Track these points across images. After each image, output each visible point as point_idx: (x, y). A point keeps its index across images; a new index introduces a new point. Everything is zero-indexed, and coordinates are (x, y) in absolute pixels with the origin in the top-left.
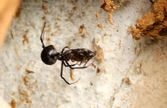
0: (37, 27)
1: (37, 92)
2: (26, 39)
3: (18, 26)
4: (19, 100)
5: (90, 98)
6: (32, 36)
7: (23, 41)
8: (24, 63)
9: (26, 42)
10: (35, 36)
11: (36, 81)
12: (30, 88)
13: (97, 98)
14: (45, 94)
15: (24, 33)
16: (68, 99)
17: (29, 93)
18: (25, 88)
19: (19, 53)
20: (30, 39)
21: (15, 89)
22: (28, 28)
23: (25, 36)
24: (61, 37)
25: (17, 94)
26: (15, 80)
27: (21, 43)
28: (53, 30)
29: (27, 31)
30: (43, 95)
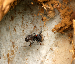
0: (19, 26)
1: (18, 51)
2: (15, 30)
3: (12, 24)
4: (11, 54)
5: (37, 55)
6: (17, 29)
7: (14, 31)
8: (13, 39)
9: (15, 31)
10: (18, 29)
11: (18, 47)
12: (15, 49)
13: (40, 55)
14: (21, 52)
15: (14, 27)
16: (29, 55)
17: (15, 51)
18: (13, 49)
19: (12, 35)
21: (9, 49)
22: (16, 25)
23: (14, 29)
25: (10, 51)
26: (10, 46)
27: (13, 31)
29: (15, 27)
30: (20, 52)
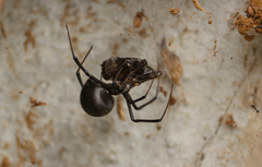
0: (51, 16)
1: (52, 144)
2: (30, 39)
3: (16, 13)
4: (18, 159)
5: (156, 156)
6: (42, 33)
7: (26, 44)
8: (27, 86)
9: (30, 46)
10: (47, 33)
11: (51, 122)
12: (38, 134)
13: (170, 155)
14: (68, 146)
15: (27, 28)
16: (113, 157)
17: (37, 145)
18: (28, 135)
19: (18, 66)
20: (39, 40)
21: (9, 137)
22: (34, 17)
23: (28, 34)
24: (100, 34)
25: (13, 147)
26: (10, 120)
27: (20, 47)
28: (84, 22)
29: (33, 24)
30: (63, 150)
